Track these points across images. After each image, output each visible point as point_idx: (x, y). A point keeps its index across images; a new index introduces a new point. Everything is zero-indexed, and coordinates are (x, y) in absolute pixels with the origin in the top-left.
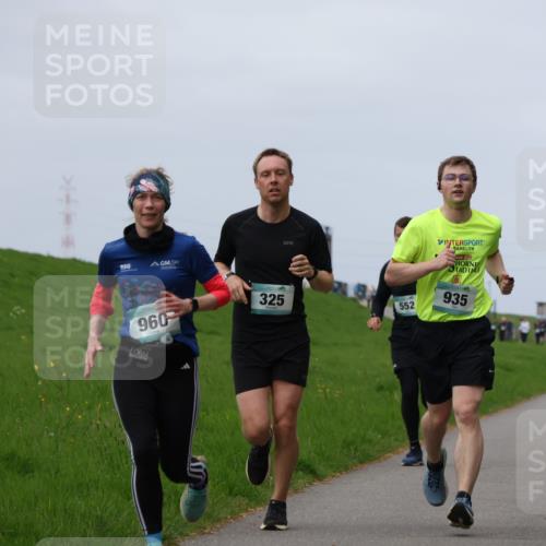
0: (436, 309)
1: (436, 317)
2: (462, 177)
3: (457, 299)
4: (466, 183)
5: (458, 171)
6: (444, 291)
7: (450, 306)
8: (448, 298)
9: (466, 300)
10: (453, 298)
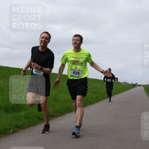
0: (71, 76)
1: (72, 78)
2: (77, 40)
3: (77, 73)
4: (77, 42)
5: (76, 38)
6: (73, 71)
7: (75, 75)
8: (74, 73)
9: (79, 73)
10: (75, 73)
